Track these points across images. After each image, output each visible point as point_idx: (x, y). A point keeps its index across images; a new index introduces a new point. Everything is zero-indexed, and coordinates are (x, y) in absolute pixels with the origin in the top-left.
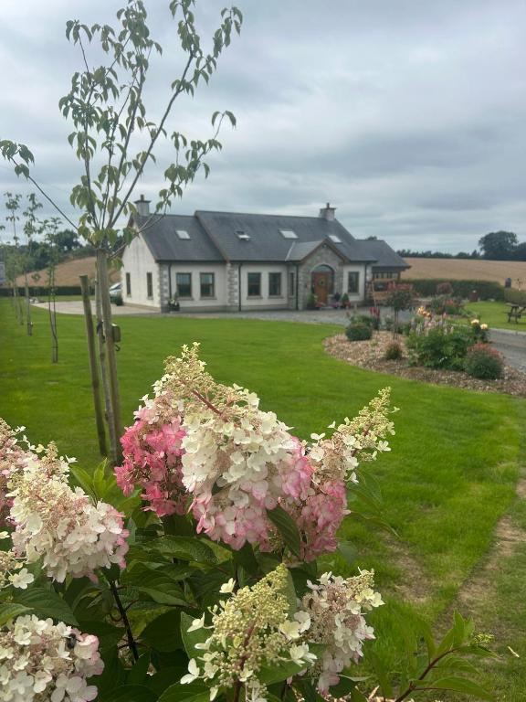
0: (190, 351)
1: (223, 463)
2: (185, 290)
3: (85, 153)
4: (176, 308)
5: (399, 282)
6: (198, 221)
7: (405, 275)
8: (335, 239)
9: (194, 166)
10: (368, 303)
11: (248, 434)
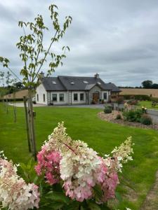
0: (61, 124)
1: (76, 170)
2: (55, 99)
3: (24, 59)
4: (52, 104)
5: (119, 96)
6: (58, 79)
7: (120, 94)
8: (99, 83)
9: (58, 63)
10: (110, 102)
11: (84, 159)
